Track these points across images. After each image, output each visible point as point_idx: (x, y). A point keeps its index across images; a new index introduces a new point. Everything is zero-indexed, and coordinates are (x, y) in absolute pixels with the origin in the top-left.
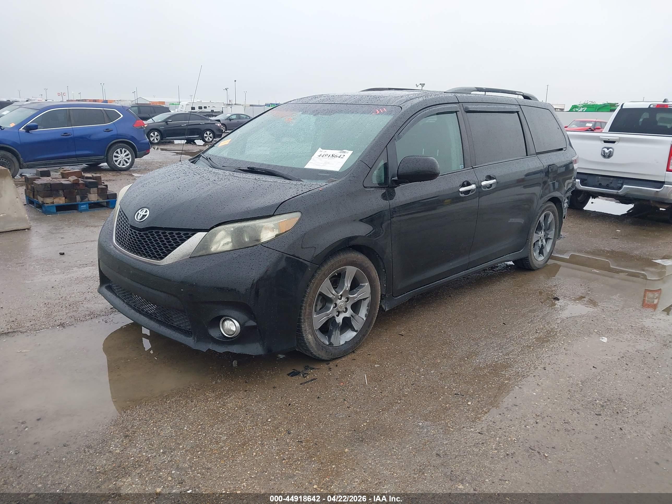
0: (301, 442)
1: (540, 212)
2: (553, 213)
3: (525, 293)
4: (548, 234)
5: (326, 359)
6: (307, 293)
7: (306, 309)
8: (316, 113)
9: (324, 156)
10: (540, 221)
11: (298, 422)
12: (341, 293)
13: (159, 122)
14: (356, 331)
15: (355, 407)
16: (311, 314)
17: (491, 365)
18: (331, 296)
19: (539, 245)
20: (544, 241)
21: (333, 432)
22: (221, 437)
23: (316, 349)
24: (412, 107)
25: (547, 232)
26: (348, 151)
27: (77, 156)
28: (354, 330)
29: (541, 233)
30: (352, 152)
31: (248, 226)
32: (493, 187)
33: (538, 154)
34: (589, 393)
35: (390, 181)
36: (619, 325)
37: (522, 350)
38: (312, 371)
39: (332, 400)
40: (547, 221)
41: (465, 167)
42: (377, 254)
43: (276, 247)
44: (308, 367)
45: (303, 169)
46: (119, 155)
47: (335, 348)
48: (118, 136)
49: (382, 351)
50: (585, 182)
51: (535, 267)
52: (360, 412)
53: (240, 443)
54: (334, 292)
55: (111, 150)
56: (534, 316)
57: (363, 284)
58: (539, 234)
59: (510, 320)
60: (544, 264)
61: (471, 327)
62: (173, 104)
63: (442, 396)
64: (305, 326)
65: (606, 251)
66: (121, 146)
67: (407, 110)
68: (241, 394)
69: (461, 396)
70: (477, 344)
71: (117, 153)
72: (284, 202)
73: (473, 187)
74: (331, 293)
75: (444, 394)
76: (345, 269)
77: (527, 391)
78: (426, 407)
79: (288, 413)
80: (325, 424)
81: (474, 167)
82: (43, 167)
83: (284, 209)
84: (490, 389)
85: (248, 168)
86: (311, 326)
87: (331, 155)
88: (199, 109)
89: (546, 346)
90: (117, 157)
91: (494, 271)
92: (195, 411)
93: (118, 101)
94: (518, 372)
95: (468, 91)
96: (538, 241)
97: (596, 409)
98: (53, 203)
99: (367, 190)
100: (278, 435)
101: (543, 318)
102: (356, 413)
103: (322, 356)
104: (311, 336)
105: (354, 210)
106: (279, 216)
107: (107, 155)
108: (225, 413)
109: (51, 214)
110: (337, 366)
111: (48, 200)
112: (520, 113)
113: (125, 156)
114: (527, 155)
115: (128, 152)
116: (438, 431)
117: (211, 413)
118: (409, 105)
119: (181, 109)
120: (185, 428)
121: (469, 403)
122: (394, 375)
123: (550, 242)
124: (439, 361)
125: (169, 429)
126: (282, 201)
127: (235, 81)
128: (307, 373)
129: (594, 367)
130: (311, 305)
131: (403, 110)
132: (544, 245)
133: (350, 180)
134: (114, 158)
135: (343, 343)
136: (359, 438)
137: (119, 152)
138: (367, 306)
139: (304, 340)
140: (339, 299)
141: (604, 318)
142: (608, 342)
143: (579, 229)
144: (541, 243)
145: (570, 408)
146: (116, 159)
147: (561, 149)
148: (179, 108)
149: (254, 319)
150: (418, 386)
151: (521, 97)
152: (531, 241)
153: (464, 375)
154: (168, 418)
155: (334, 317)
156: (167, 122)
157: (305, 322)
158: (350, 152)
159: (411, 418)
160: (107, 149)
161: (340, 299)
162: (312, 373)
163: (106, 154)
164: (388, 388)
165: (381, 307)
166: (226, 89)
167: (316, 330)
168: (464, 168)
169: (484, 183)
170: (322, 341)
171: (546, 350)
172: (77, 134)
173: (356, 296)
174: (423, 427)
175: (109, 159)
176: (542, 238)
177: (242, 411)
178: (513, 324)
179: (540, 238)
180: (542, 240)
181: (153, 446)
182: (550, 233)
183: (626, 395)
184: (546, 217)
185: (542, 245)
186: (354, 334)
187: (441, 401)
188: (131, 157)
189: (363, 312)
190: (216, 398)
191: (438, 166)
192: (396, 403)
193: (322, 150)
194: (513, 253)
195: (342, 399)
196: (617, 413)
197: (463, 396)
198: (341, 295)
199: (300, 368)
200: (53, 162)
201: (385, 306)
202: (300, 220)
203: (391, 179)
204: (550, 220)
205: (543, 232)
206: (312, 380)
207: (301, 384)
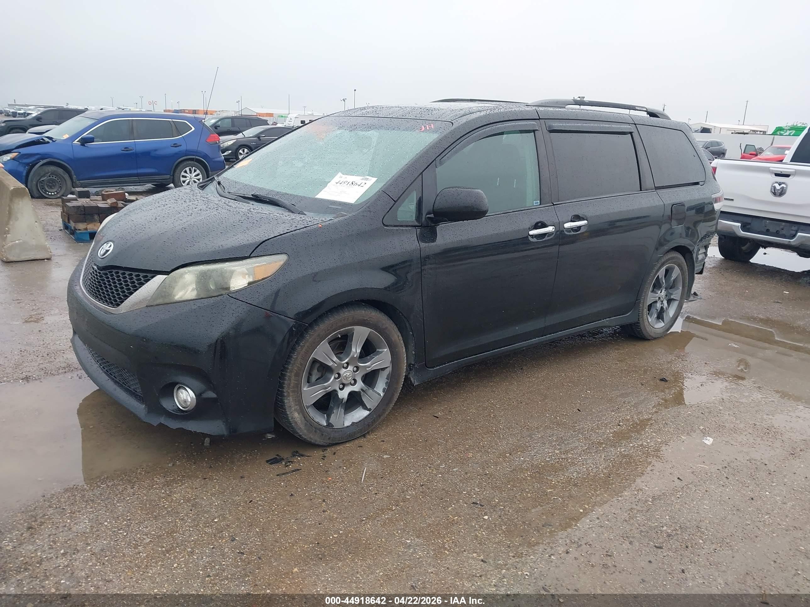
0: (243, 553)
1: (659, 265)
2: (679, 266)
3: (625, 370)
4: (671, 294)
5: (321, 443)
6: (293, 360)
7: (290, 380)
8: (353, 128)
9: (343, 183)
10: (658, 276)
11: (251, 526)
12: (346, 361)
13: (250, 137)
14: (369, 410)
15: (332, 512)
16: (298, 388)
17: (537, 466)
18: (330, 364)
19: (657, 306)
20: (665, 302)
21: (289, 543)
22: (144, 539)
23: (305, 431)
24: (467, 123)
25: (670, 291)
26: (371, 178)
27: (138, 175)
28: (365, 408)
29: (661, 292)
30: (376, 179)
31: (213, 270)
32: (582, 230)
33: (657, 188)
34: (657, 515)
35: (423, 219)
36: (738, 422)
37: (588, 448)
38: (299, 459)
39: (307, 500)
40: (671, 277)
41: (542, 202)
42: (400, 312)
43: (247, 299)
44: (297, 452)
45: (313, 198)
46: (187, 175)
47: (336, 430)
48: (187, 153)
49: (402, 437)
50: (748, 227)
51: (650, 336)
52: (337, 518)
53: (164, 549)
54: (335, 359)
55: (179, 168)
56: (624, 402)
57: (381, 350)
58: (657, 293)
59: (589, 405)
60: (663, 332)
61: (533, 412)
62: (282, 116)
63: (454, 504)
64: (290, 402)
65: (758, 319)
66: (190, 164)
67: (459, 127)
68: (197, 483)
69: (479, 506)
70: (530, 436)
71: (186, 172)
72: (266, 240)
73: (550, 229)
74: (332, 360)
75: (458, 501)
76: (353, 329)
77: (572, 506)
78: (427, 518)
79: (244, 513)
80: (284, 532)
81: (554, 203)
82: (99, 186)
83: (265, 250)
84: (524, 499)
85: (252, 195)
86: (299, 401)
87: (351, 183)
88: (301, 123)
89: (623, 445)
90: (186, 177)
91: (594, 338)
92: (130, 501)
93: (220, 111)
94: (571, 479)
95: (562, 104)
96: (656, 302)
97: (658, 538)
98: (86, 229)
99: (388, 229)
100: (218, 542)
101: (636, 406)
102: (331, 519)
103: (316, 441)
104: (299, 414)
105: (365, 255)
106: (257, 258)
107: (173, 176)
108: (166, 506)
109: (83, 243)
110: (335, 453)
111: (81, 226)
112: (635, 135)
113: (195, 176)
114: (641, 190)
115: (198, 172)
116: (428, 553)
117: (148, 506)
118: (464, 120)
119: (289, 123)
120: (106, 523)
121: (486, 517)
122: (403, 471)
123: (675, 305)
124: (470, 455)
125: (85, 523)
126: (264, 239)
127: (355, 90)
128: (293, 460)
129: (678, 478)
130: (298, 375)
131: (454, 126)
132: (665, 307)
133: (363, 216)
134: (181, 178)
135: (348, 425)
136: (319, 555)
137: (188, 171)
138: (387, 379)
139: (288, 419)
140: (344, 367)
141: (720, 410)
142: (712, 444)
143: (733, 288)
144: (661, 306)
145: (623, 534)
146: (184, 179)
147: (697, 183)
148: (287, 122)
149: (214, 390)
150: (429, 488)
151: (645, 114)
152: (643, 303)
153: (495, 478)
154: (92, 508)
155: (335, 391)
156: (259, 138)
157: (289, 396)
158: (374, 179)
159: (399, 532)
160: (174, 167)
161: (346, 368)
162: (299, 462)
163: (172, 173)
164: (388, 488)
165: (407, 378)
166: (344, 100)
167: (308, 407)
168: (540, 204)
169: (567, 225)
170: (317, 420)
171: (622, 450)
172: (139, 149)
173: (370, 365)
174: (409, 546)
175: (176, 179)
176: (662, 299)
177: (187, 505)
178: (591, 411)
179: (659, 298)
180: (662, 301)
181: (55, 543)
182: (674, 293)
183: (709, 523)
184: (668, 272)
185: (662, 308)
186: (366, 413)
187: (449, 512)
188: (201, 177)
189: (380, 386)
190: (164, 485)
191: (486, 200)
192: (389, 509)
193: (342, 175)
194: (615, 316)
195: (321, 499)
196: (687, 547)
197: (483, 506)
198: (347, 363)
199: (285, 454)
200: (110, 180)
201: (414, 379)
202: (285, 264)
203: (427, 215)
204: (674, 276)
205: (663, 291)
206: (293, 471)
207: (278, 475)
